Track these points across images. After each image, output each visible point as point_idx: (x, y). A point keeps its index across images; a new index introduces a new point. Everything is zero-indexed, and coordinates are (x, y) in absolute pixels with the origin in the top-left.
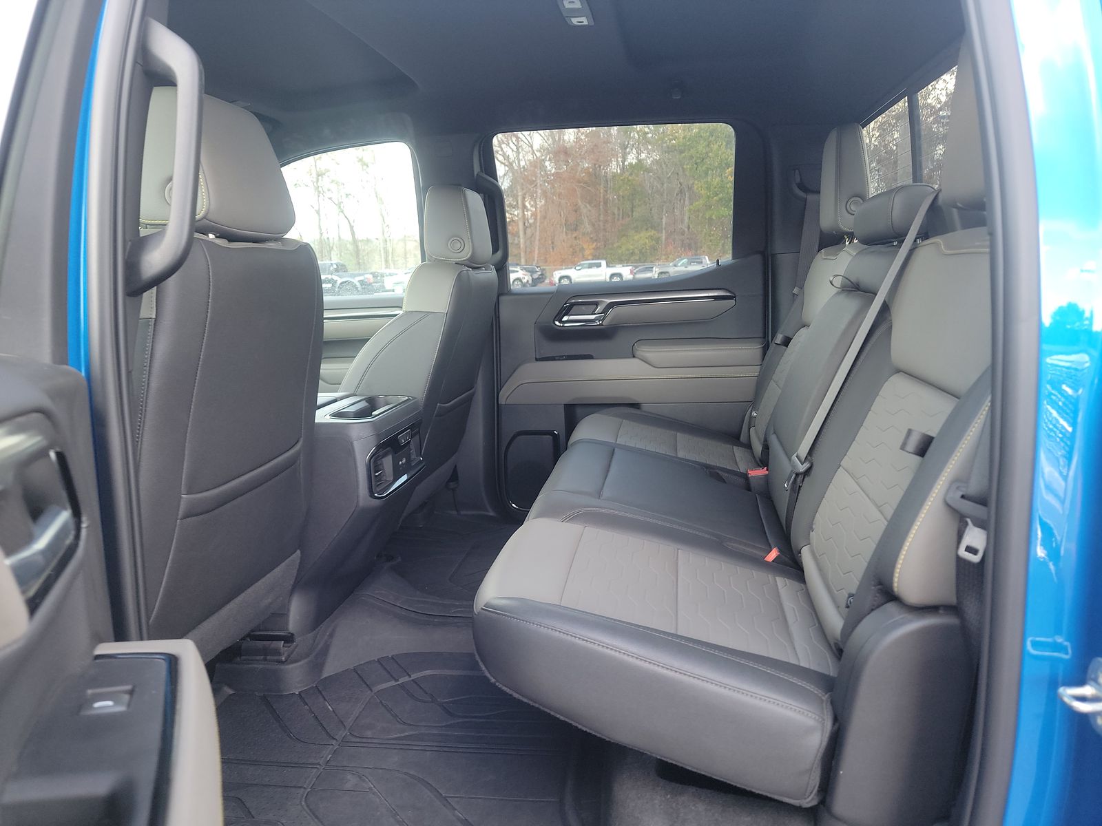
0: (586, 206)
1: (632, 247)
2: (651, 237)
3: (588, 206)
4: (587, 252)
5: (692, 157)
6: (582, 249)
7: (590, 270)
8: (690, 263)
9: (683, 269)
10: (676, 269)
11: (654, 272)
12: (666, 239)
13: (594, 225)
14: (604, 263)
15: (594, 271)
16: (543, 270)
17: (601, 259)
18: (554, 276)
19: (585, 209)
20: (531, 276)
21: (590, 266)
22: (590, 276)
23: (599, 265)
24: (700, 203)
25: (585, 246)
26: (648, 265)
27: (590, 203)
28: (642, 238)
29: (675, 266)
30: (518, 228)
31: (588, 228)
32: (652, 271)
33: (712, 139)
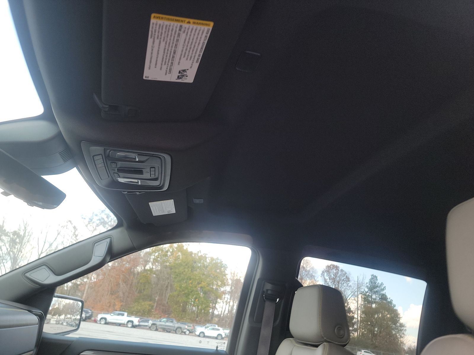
0: (123, 284)
1: (140, 308)
2: (150, 305)
3: (124, 284)
4: (117, 307)
5: (175, 272)
6: (114, 305)
7: (118, 316)
8: (167, 321)
9: (163, 323)
10: (161, 323)
11: (149, 323)
12: (156, 307)
13: (124, 294)
14: (126, 314)
15: (120, 317)
16: (92, 312)
17: (124, 311)
18: (98, 316)
19: (122, 286)
20: (86, 314)
21: (119, 314)
22: (117, 320)
23: (123, 315)
24: (175, 293)
25: (117, 303)
26: (146, 318)
27: (125, 282)
28: (146, 304)
29: (160, 321)
30: (85, 288)
31: (121, 294)
32: (148, 322)
33: (187, 267)
